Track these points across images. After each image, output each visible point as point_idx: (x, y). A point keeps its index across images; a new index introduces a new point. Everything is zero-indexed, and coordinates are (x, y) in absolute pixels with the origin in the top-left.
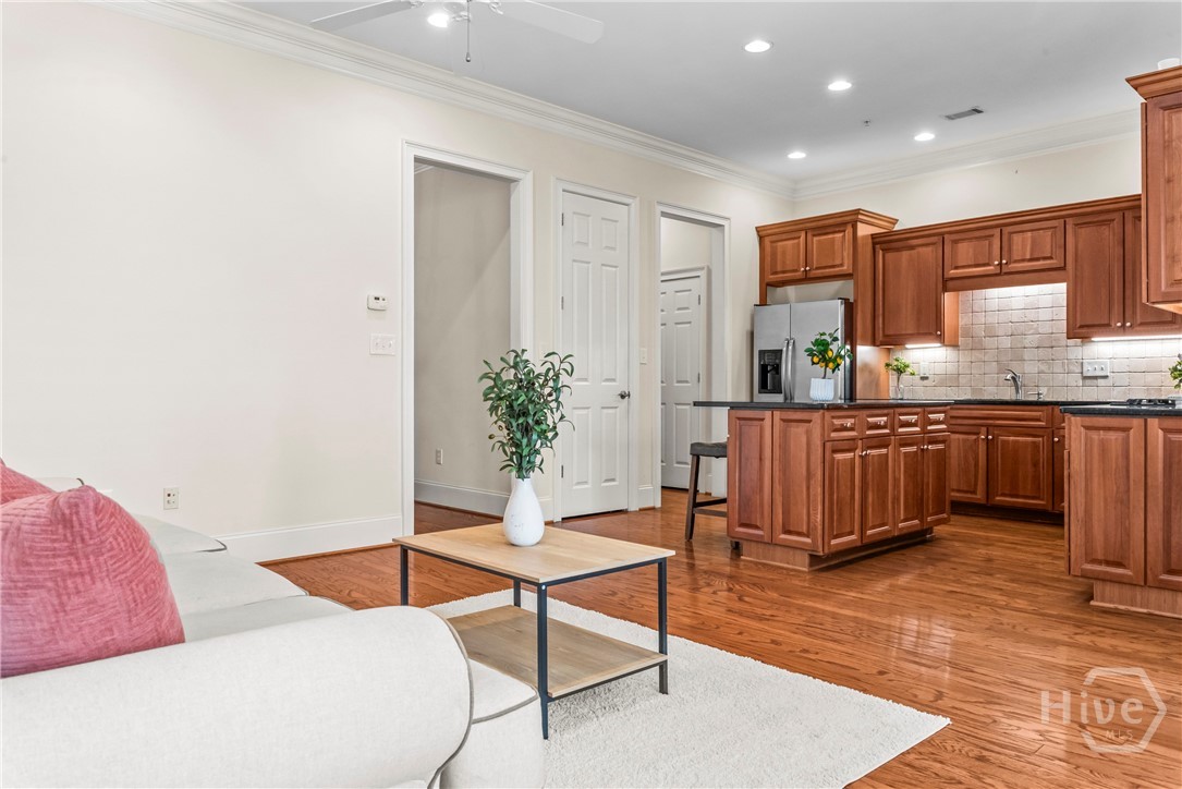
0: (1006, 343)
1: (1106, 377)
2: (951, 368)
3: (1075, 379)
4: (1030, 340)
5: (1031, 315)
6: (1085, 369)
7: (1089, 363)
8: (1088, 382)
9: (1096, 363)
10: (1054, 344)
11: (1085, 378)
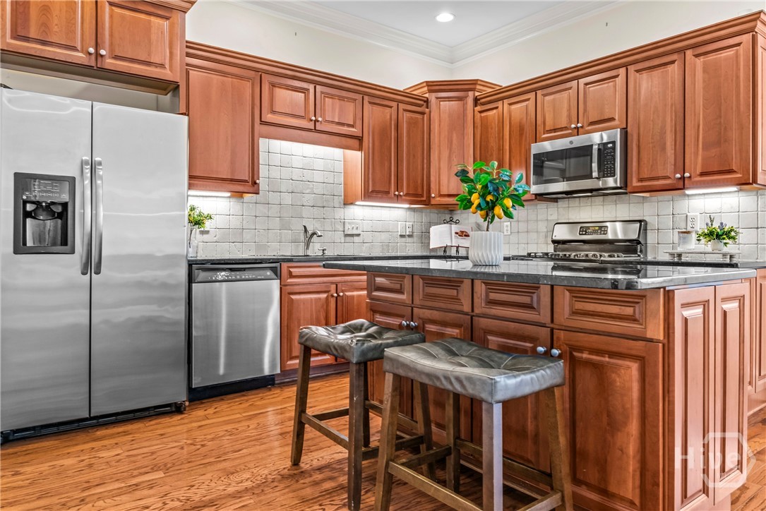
0: (287, 199)
1: (359, 235)
2: (235, 222)
3: (339, 237)
4: (308, 199)
5: (308, 175)
6: (346, 228)
7: (349, 223)
8: (348, 239)
9: (353, 223)
10: (325, 204)
11: (347, 235)
